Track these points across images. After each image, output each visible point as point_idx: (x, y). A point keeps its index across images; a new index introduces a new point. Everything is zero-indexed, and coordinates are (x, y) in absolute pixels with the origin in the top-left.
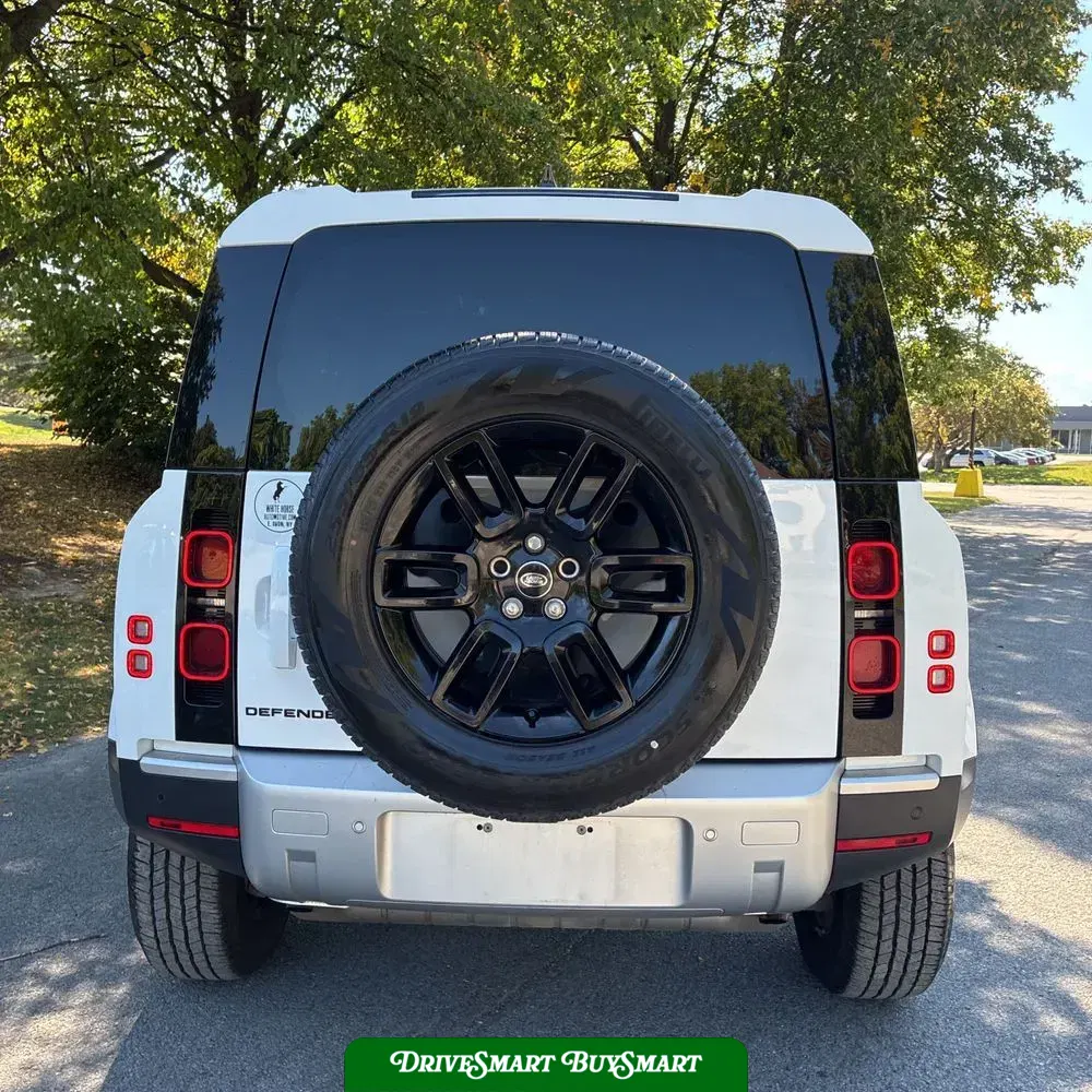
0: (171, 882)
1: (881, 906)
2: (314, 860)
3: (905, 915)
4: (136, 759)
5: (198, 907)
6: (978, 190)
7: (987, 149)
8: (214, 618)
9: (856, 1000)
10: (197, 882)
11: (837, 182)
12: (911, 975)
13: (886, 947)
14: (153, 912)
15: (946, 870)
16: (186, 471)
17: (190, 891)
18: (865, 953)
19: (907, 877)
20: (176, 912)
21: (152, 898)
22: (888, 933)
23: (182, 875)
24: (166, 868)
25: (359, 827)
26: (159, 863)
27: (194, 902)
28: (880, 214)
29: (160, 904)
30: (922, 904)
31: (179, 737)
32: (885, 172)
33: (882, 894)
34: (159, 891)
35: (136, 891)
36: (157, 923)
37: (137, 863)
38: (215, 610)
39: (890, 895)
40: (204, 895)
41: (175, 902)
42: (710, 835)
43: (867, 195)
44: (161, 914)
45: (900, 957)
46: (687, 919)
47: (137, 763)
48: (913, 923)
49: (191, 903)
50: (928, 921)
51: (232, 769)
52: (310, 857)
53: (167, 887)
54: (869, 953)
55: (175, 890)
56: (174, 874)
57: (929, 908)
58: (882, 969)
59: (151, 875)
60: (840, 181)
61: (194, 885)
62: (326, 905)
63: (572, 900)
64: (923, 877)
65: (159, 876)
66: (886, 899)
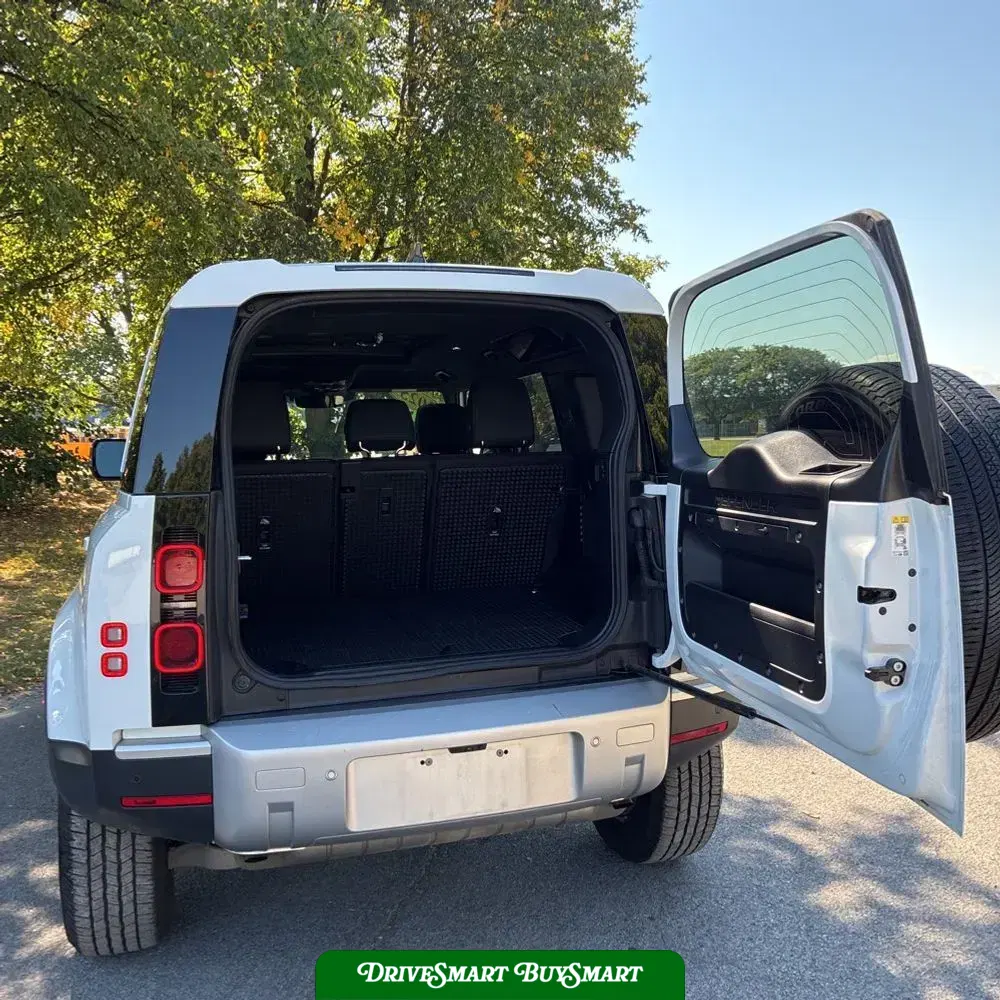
0: (108, 863)
1: (680, 785)
2: (292, 810)
3: (696, 790)
4: (111, 748)
5: (134, 882)
6: (571, 228)
7: (575, 197)
8: (181, 619)
9: (659, 863)
10: (133, 859)
11: (466, 220)
12: (698, 835)
13: (683, 816)
14: (89, 895)
15: (719, 752)
16: (153, 497)
17: (126, 868)
18: (669, 823)
19: (695, 762)
20: (112, 890)
21: (90, 881)
22: (684, 806)
23: (118, 854)
24: (103, 852)
25: (331, 775)
26: (96, 848)
27: (130, 877)
28: (502, 248)
29: (97, 887)
30: (706, 781)
31: (155, 724)
32: (498, 212)
33: (679, 777)
34: (96, 875)
35: (73, 877)
36: (94, 903)
37: (74, 851)
38: (183, 612)
39: (685, 776)
40: (140, 869)
41: (112, 880)
42: (596, 742)
43: (491, 231)
44: (97, 894)
45: (693, 822)
46: (564, 814)
47: (112, 753)
48: (701, 796)
49: (127, 879)
50: (710, 791)
51: (207, 745)
52: (288, 807)
53: (104, 869)
54: (672, 823)
55: (112, 869)
56: (111, 856)
57: (711, 782)
58: (680, 834)
59: (88, 861)
60: (469, 221)
61: (130, 863)
62: (289, 849)
63: (496, 809)
64: (705, 759)
65: (96, 859)
66: (682, 780)
